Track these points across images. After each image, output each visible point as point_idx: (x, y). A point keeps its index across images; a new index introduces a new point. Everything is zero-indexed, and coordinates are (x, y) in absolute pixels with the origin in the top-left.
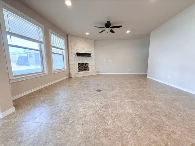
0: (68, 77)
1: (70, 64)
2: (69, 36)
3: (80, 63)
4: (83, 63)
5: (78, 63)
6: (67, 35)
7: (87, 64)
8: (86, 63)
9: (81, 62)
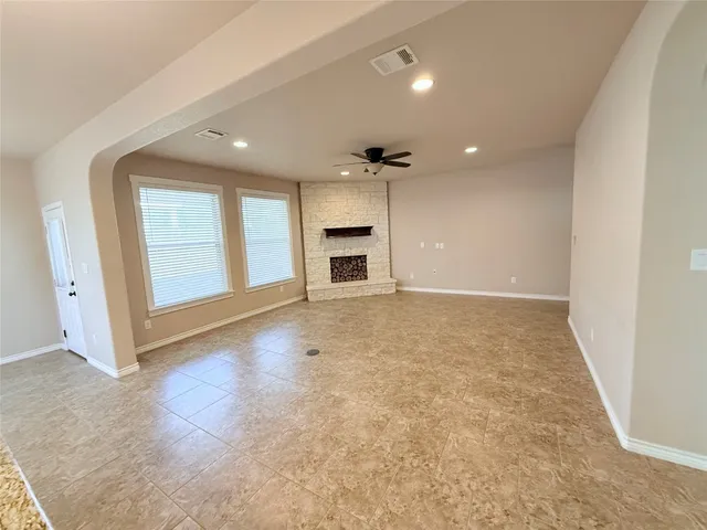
0: (301, 298)
1: (307, 261)
2: (301, 186)
3: (336, 256)
4: (349, 257)
5: (331, 259)
6: (299, 184)
7: (363, 258)
8: (359, 257)
9: (340, 253)
